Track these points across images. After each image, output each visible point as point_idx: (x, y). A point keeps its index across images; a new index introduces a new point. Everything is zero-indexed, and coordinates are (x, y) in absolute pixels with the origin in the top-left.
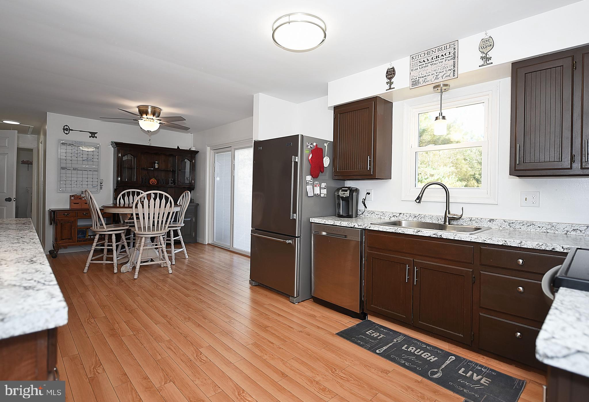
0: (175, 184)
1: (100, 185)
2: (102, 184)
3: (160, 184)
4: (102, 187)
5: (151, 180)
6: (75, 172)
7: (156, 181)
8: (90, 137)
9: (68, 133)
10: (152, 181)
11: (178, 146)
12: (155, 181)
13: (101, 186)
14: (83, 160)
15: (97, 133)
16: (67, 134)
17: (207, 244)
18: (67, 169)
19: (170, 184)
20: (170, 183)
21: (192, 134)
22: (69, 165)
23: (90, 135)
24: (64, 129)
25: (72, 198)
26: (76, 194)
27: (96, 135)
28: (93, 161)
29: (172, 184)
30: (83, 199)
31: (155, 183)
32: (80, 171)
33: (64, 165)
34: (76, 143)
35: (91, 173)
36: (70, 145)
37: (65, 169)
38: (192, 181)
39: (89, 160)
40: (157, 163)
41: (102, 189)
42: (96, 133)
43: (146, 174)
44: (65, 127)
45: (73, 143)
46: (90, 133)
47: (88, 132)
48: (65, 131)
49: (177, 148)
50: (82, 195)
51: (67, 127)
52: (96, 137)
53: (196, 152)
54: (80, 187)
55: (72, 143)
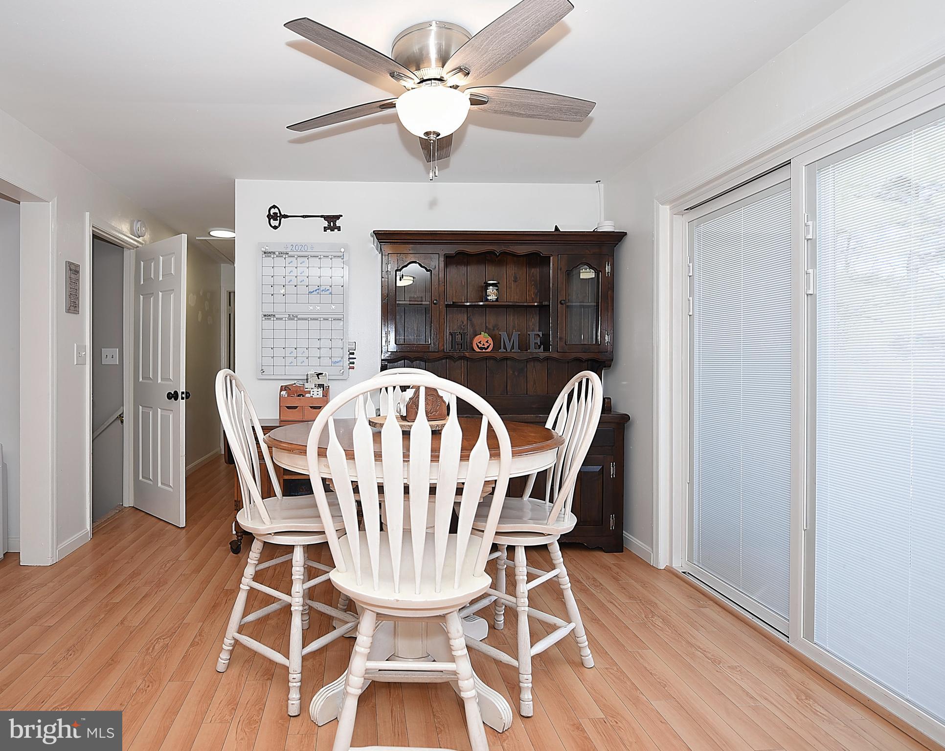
0: (546, 349)
1: (350, 358)
2: (353, 354)
3: (502, 350)
4: (353, 363)
5: (476, 340)
6: (292, 324)
7: (491, 341)
8: (325, 229)
9: (277, 225)
10: (480, 343)
11: (556, 226)
12: (487, 342)
13: (351, 360)
14: (310, 293)
15: (342, 216)
16: (275, 228)
17: (662, 566)
18: (275, 319)
19: (532, 349)
20: (532, 345)
21: (601, 185)
22: (279, 309)
23: (326, 224)
24: (269, 217)
25: (283, 393)
26: (296, 382)
27: (338, 223)
28: (331, 293)
29: (540, 347)
30: (309, 395)
31: (488, 347)
32: (304, 321)
33: (268, 310)
34: (294, 248)
35: (326, 325)
36: (281, 254)
37: (272, 319)
38: (603, 337)
39: (323, 290)
40: (492, 285)
41: (353, 368)
42: (338, 217)
43: (465, 323)
44: (273, 211)
45: (288, 250)
46: (326, 218)
47: (322, 216)
48: (272, 220)
49: (554, 230)
50: (306, 384)
51: (276, 210)
52: (339, 229)
53: (618, 237)
54: (303, 364)
55: (284, 250)
